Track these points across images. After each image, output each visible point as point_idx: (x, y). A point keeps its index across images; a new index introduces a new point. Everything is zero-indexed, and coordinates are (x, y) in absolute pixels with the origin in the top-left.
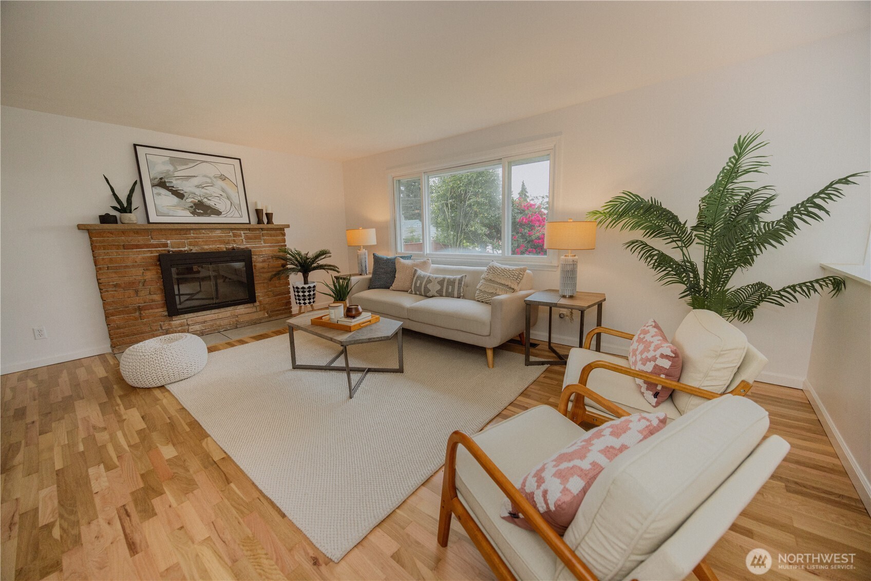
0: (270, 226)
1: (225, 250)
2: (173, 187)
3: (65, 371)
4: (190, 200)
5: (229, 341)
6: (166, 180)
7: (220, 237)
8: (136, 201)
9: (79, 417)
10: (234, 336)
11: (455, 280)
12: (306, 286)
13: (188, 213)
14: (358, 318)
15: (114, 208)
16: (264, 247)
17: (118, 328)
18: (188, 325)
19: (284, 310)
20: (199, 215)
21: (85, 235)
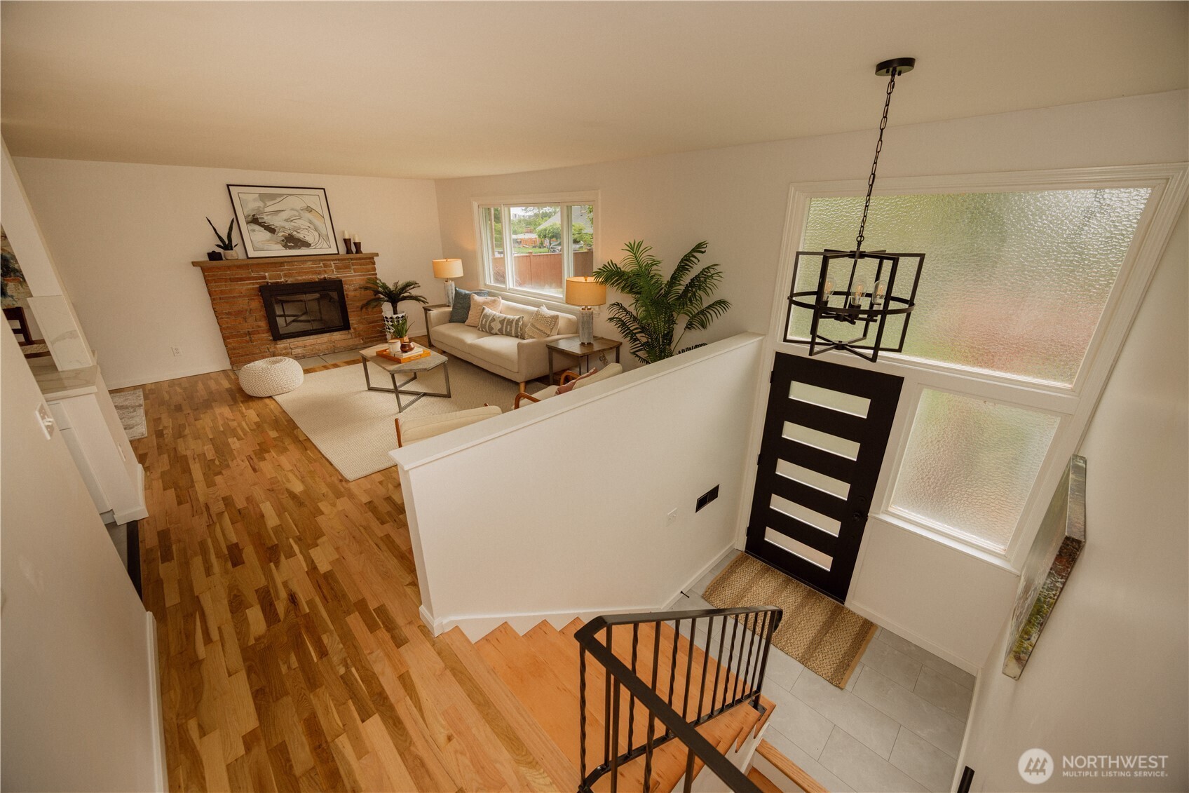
0: (358, 256)
1: (317, 280)
2: (264, 222)
3: (200, 382)
4: (281, 234)
5: (325, 364)
6: (258, 217)
7: (312, 268)
8: (235, 239)
9: (217, 412)
10: (331, 361)
11: (513, 320)
12: (395, 316)
13: (280, 247)
14: (409, 353)
15: (219, 246)
16: (354, 276)
17: (234, 349)
18: (291, 349)
19: (378, 337)
20: (291, 248)
21: (199, 269)
